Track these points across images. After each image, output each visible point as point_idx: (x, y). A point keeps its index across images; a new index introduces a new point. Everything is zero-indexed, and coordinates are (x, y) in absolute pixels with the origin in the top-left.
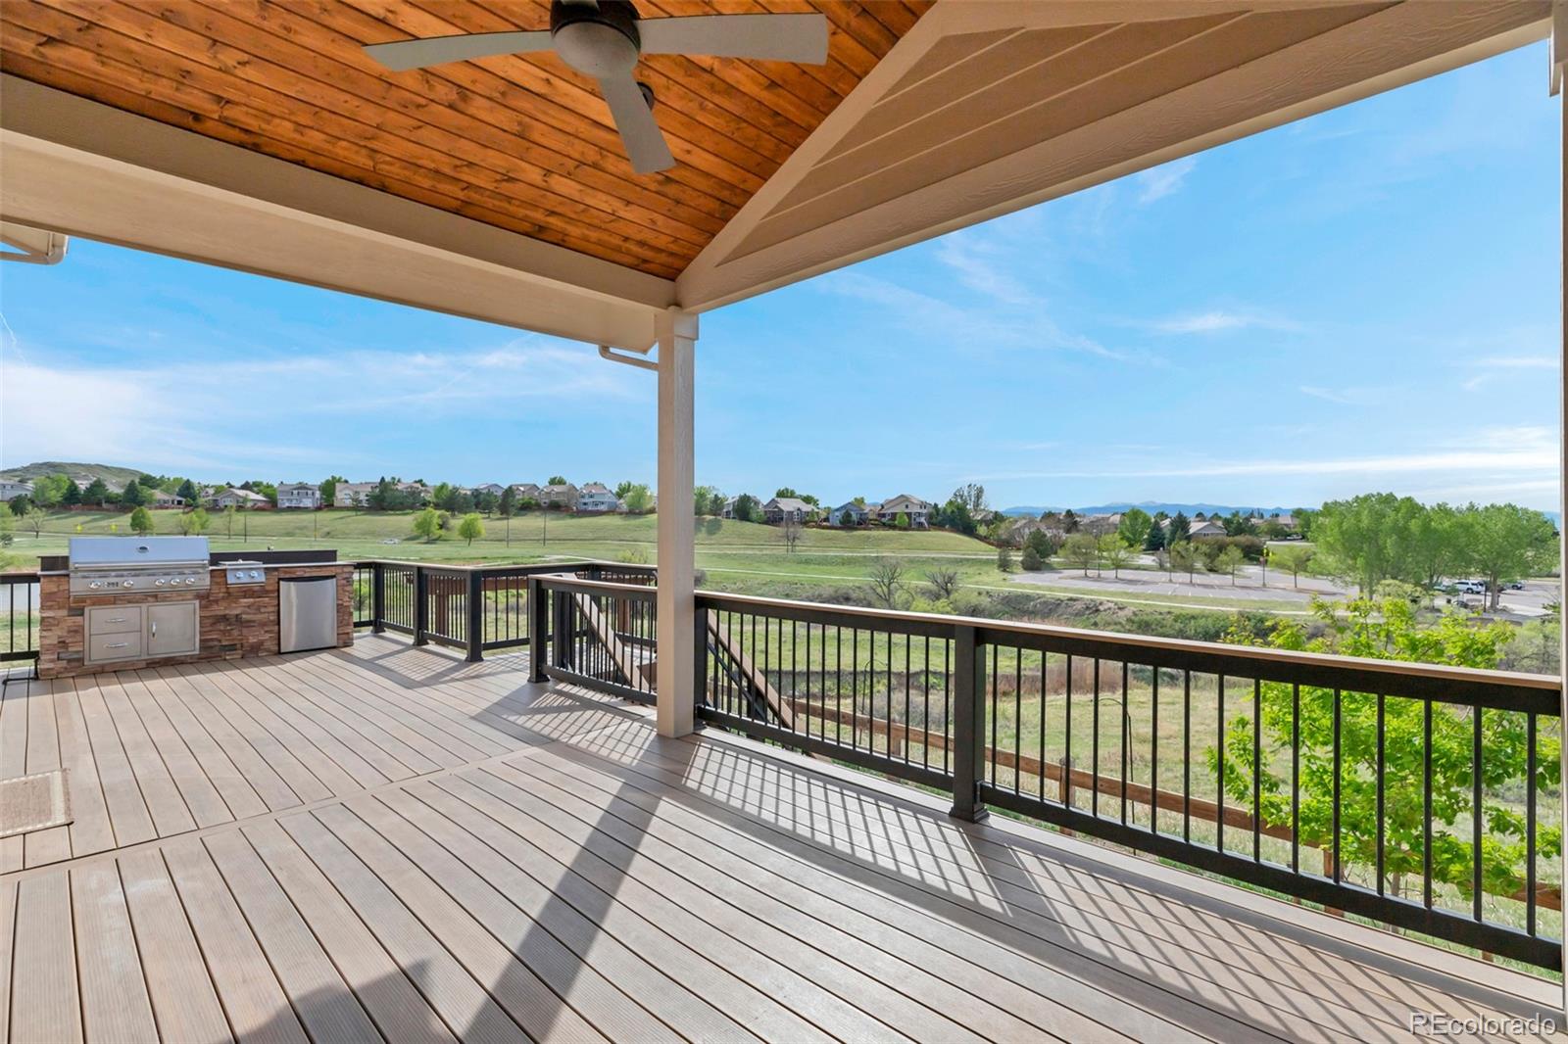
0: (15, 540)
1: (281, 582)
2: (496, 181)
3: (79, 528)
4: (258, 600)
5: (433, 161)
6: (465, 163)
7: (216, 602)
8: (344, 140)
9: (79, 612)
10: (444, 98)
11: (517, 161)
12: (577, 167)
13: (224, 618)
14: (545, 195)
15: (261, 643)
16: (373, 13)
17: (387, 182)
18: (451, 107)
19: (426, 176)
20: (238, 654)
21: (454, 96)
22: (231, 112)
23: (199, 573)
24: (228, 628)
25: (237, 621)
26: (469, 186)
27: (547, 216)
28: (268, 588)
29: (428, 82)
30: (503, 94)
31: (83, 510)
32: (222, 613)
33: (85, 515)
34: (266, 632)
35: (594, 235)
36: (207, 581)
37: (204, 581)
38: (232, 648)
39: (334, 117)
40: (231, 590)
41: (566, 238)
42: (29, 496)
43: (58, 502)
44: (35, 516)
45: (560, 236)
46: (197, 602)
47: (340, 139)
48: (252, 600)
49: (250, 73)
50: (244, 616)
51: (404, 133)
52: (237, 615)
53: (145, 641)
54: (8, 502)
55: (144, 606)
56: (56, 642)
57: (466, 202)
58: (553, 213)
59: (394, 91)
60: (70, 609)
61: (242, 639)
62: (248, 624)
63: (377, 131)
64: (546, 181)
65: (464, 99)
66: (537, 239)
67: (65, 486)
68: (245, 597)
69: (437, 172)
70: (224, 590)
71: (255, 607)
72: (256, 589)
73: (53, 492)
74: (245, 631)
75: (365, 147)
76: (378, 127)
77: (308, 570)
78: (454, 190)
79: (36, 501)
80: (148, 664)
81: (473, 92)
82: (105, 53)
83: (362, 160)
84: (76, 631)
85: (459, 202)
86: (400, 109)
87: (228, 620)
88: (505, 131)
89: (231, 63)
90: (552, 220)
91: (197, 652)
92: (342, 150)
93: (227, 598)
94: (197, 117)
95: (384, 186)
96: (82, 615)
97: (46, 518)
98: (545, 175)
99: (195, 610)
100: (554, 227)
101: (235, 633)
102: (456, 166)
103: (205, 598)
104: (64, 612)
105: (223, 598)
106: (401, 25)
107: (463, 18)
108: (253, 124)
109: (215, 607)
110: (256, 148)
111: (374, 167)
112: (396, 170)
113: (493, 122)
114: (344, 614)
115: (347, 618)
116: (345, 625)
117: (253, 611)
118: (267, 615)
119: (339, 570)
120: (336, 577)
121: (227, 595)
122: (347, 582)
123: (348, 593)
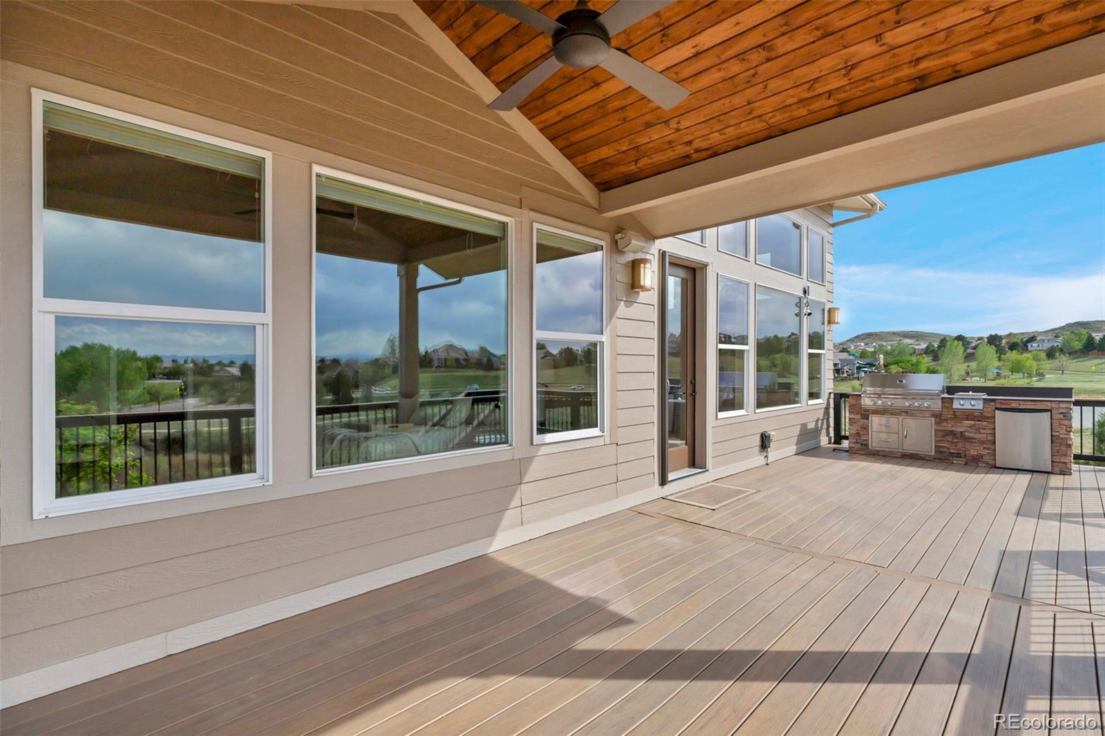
0: (1047, 376)
1: (996, 411)
2: (845, 75)
3: (1093, 368)
4: (977, 422)
5: (793, 97)
6: (812, 82)
7: (946, 420)
8: (743, 122)
9: (866, 417)
10: (760, 59)
11: (844, 51)
12: (898, 12)
13: (952, 433)
14: (894, 54)
15: (982, 456)
16: (691, 55)
17: (783, 127)
18: (769, 60)
19: (798, 108)
20: (962, 461)
21: (763, 54)
22: (696, 144)
23: (934, 399)
24: (955, 440)
25: (961, 436)
26: (830, 94)
27: (915, 65)
28: (986, 414)
29: (744, 60)
30: (786, 24)
31: (1098, 355)
32: (950, 429)
33: (1099, 358)
34: (984, 448)
35: (988, 44)
36: (940, 405)
37: (937, 406)
38: (958, 456)
39: (727, 115)
40: (956, 413)
41: (958, 68)
42: (1059, 346)
43: (1080, 349)
44: (1063, 359)
45: (949, 71)
46: (933, 419)
47: (741, 123)
48: (973, 422)
49: (684, 124)
50: (966, 434)
51: (763, 95)
52: (962, 432)
53: (901, 439)
54: (1046, 350)
55: (900, 418)
56: (855, 432)
57: (840, 104)
58: (919, 60)
59: (736, 80)
60: (862, 415)
61: (965, 451)
62: (970, 440)
63: (751, 106)
64: (883, 44)
65: (770, 49)
66: (926, 88)
67: (1085, 338)
68: (968, 420)
69: (801, 101)
70: (952, 413)
71: (976, 428)
72: (976, 414)
73: (1076, 343)
74: (967, 445)
75: (753, 118)
76: (749, 103)
77: (1021, 403)
78: (824, 103)
79: (1064, 350)
80: (902, 455)
81: (770, 41)
82: (649, 154)
83: (759, 125)
84: (865, 428)
85: (836, 108)
86: (748, 86)
87: (955, 434)
88: (814, 42)
89: (675, 126)
90: (924, 65)
91: (933, 454)
92: (747, 128)
93: (954, 419)
94: (688, 156)
95: (783, 131)
96: (868, 419)
97: (1069, 361)
98: (877, 41)
99: (932, 424)
100: (934, 69)
101: (960, 445)
102: (809, 88)
103: (938, 417)
104: (859, 416)
105: (951, 419)
106: (705, 47)
107: (723, 12)
108: (705, 144)
109: (945, 424)
110: (716, 154)
111: (769, 125)
112: (779, 118)
113: (799, 45)
114: (1061, 446)
115: (1064, 449)
116: (1061, 455)
117: (974, 431)
118: (985, 435)
119: (1054, 405)
120: (1051, 411)
121: (953, 416)
122: (1064, 416)
123: (1065, 427)
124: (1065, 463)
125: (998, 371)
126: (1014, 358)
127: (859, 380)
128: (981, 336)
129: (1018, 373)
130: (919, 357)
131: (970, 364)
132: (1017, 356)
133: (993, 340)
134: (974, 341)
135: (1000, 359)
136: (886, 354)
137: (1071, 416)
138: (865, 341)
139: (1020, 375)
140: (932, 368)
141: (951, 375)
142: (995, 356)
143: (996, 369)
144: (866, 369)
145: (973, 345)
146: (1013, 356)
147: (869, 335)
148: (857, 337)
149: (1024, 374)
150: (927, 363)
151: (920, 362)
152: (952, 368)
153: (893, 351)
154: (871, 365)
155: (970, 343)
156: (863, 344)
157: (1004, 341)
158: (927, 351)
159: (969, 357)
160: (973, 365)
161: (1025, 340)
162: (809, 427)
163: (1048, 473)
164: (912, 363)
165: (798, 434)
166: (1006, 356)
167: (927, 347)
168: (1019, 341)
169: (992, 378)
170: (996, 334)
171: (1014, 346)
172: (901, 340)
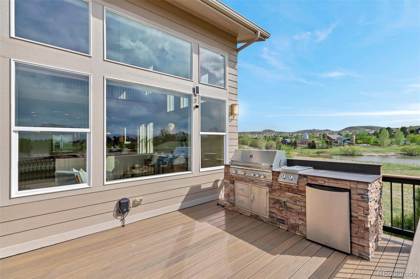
4: (294, 195)
7: (275, 190)
9: (233, 182)
13: (279, 202)
15: (298, 226)
20: (285, 227)
24: (281, 209)
25: (284, 206)
28: (300, 189)
32: (278, 198)
34: (300, 219)
36: (271, 177)
38: (283, 222)
40: (281, 185)
46: (268, 188)
48: (292, 194)
50: (288, 204)
52: (285, 202)
53: (250, 202)
55: (250, 185)
56: (227, 194)
61: (287, 219)
62: (290, 210)
68: (288, 192)
70: (278, 185)
71: (294, 200)
72: (294, 187)
74: (288, 214)
77: (326, 180)
80: (251, 215)
84: (232, 191)
87: (281, 203)
91: (268, 217)
93: (280, 190)
99: (267, 193)
101: (284, 213)
104: (229, 181)
105: (278, 189)
109: (275, 194)
114: (359, 228)
115: (362, 231)
116: (359, 238)
117: (292, 202)
118: (300, 207)
119: (353, 185)
120: (349, 191)
121: (280, 188)
122: (362, 198)
123: (362, 209)
124: (364, 246)
125: (405, 142)
126: (412, 136)
127: (344, 146)
128: (398, 127)
129: (414, 143)
130: (370, 136)
131: (393, 139)
132: (413, 136)
133: (403, 129)
134: (395, 130)
135: (405, 137)
136: (357, 135)
137: (368, 198)
138: (349, 130)
139: (415, 144)
140: (376, 141)
141: (384, 144)
142: (403, 136)
143: (404, 141)
144: (347, 142)
145: (394, 131)
146: (412, 135)
147: (351, 128)
148: (346, 128)
149: (416, 143)
150: (374, 139)
151: (371, 138)
152: (384, 141)
153: (360, 134)
154: (349, 140)
155: (393, 130)
156: (348, 131)
157: (408, 130)
158: (375, 134)
159: (391, 136)
160: (394, 139)
161: (417, 129)
162: (202, 188)
163: (348, 254)
164: (367, 139)
165: (186, 194)
166: (409, 136)
167: (374, 132)
168: (415, 130)
169: (402, 145)
170: (404, 127)
171: (413, 131)
172: (364, 130)
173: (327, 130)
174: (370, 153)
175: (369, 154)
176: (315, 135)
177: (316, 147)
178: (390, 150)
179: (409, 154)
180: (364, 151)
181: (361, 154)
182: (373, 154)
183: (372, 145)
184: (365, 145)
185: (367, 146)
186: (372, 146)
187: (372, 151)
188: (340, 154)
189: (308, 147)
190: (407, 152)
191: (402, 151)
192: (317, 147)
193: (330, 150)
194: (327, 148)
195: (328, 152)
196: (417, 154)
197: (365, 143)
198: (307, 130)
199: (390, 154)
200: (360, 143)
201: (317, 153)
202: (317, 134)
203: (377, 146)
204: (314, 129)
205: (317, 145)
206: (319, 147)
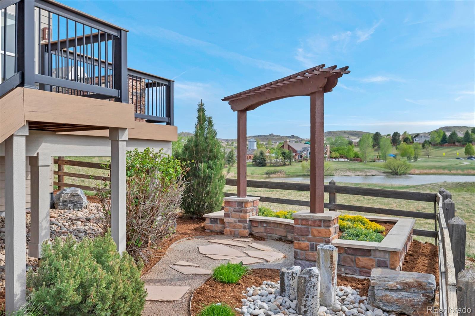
0: (420, 159)
31: (448, 146)
42: (429, 141)
43: (439, 143)
44: (430, 149)
54: (422, 143)
67: (442, 135)
73: (438, 139)
79: (432, 143)
97: (433, 150)
126: (404, 147)
128: (389, 133)
130: (350, 146)
131: (379, 151)
132: (406, 146)
133: (395, 136)
135: (396, 148)
136: (332, 144)
141: (366, 159)
143: (393, 154)
151: (350, 149)
152: (365, 153)
153: (336, 142)
157: (401, 137)
161: (413, 136)
166: (400, 146)
168: (410, 137)
170: (397, 132)
171: (406, 140)
172: (349, 137)
173: (293, 137)
174: (344, 171)
175: (343, 174)
176: (272, 145)
177: (266, 163)
178: (372, 167)
179: (394, 173)
180: (336, 170)
181: (332, 175)
182: (349, 173)
183: (351, 160)
184: (342, 160)
185: (344, 161)
186: (351, 162)
187: (347, 170)
188: (303, 174)
189: (254, 163)
190: (392, 170)
191: (385, 168)
192: (268, 163)
193: (287, 169)
194: (284, 165)
195: (284, 172)
196: (403, 172)
197: (342, 158)
198: (259, 136)
199: (370, 172)
200: (335, 158)
201: (267, 173)
202: (276, 143)
203: (357, 161)
204: (272, 134)
205: (269, 161)
206: (270, 163)
